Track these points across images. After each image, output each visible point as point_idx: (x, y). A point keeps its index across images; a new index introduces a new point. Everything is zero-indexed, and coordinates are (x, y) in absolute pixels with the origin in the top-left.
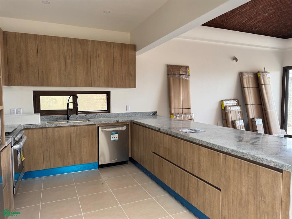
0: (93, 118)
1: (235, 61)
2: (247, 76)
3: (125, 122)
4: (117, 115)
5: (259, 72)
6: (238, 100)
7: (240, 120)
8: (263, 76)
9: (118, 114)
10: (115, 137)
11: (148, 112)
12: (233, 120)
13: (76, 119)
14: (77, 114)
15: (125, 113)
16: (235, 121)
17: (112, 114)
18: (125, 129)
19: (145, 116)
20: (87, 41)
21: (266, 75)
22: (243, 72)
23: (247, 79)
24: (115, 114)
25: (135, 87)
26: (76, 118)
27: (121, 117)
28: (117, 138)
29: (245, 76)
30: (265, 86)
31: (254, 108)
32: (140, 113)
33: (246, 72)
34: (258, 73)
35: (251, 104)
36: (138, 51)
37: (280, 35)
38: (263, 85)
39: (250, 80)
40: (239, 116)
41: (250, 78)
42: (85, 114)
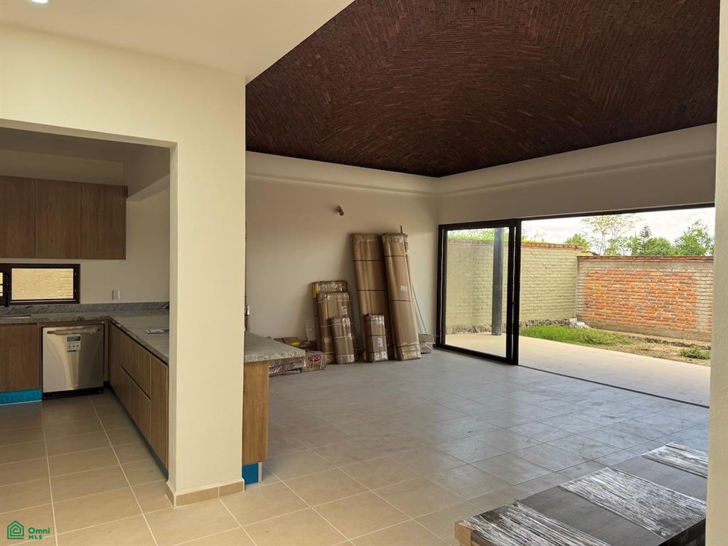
0: (41, 313)
1: (338, 214)
2: (362, 240)
3: (97, 320)
4: (94, 308)
5: (384, 234)
6: (346, 283)
7: (344, 316)
8: (392, 242)
9: (95, 306)
10: (76, 346)
11: (158, 303)
12: (330, 317)
13: (8, 314)
14: (7, 305)
15: (108, 305)
16: (333, 318)
17: (83, 305)
18: (94, 331)
19: (152, 309)
20: (29, 180)
21: (396, 240)
22: (356, 234)
23: (362, 245)
24: (88, 305)
25: (124, 258)
26: (7, 312)
27: (100, 311)
28: (80, 347)
29: (359, 240)
30: (393, 260)
31: (372, 296)
32: (140, 303)
33: (360, 234)
34: (383, 237)
35: (367, 289)
36: (130, 196)
37: (429, 171)
38: (390, 258)
39: (369, 247)
40: (344, 310)
41: (368, 245)
42: (26, 306)
